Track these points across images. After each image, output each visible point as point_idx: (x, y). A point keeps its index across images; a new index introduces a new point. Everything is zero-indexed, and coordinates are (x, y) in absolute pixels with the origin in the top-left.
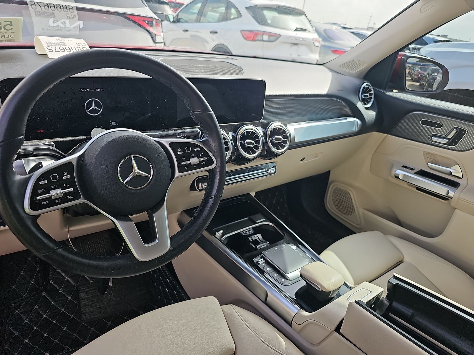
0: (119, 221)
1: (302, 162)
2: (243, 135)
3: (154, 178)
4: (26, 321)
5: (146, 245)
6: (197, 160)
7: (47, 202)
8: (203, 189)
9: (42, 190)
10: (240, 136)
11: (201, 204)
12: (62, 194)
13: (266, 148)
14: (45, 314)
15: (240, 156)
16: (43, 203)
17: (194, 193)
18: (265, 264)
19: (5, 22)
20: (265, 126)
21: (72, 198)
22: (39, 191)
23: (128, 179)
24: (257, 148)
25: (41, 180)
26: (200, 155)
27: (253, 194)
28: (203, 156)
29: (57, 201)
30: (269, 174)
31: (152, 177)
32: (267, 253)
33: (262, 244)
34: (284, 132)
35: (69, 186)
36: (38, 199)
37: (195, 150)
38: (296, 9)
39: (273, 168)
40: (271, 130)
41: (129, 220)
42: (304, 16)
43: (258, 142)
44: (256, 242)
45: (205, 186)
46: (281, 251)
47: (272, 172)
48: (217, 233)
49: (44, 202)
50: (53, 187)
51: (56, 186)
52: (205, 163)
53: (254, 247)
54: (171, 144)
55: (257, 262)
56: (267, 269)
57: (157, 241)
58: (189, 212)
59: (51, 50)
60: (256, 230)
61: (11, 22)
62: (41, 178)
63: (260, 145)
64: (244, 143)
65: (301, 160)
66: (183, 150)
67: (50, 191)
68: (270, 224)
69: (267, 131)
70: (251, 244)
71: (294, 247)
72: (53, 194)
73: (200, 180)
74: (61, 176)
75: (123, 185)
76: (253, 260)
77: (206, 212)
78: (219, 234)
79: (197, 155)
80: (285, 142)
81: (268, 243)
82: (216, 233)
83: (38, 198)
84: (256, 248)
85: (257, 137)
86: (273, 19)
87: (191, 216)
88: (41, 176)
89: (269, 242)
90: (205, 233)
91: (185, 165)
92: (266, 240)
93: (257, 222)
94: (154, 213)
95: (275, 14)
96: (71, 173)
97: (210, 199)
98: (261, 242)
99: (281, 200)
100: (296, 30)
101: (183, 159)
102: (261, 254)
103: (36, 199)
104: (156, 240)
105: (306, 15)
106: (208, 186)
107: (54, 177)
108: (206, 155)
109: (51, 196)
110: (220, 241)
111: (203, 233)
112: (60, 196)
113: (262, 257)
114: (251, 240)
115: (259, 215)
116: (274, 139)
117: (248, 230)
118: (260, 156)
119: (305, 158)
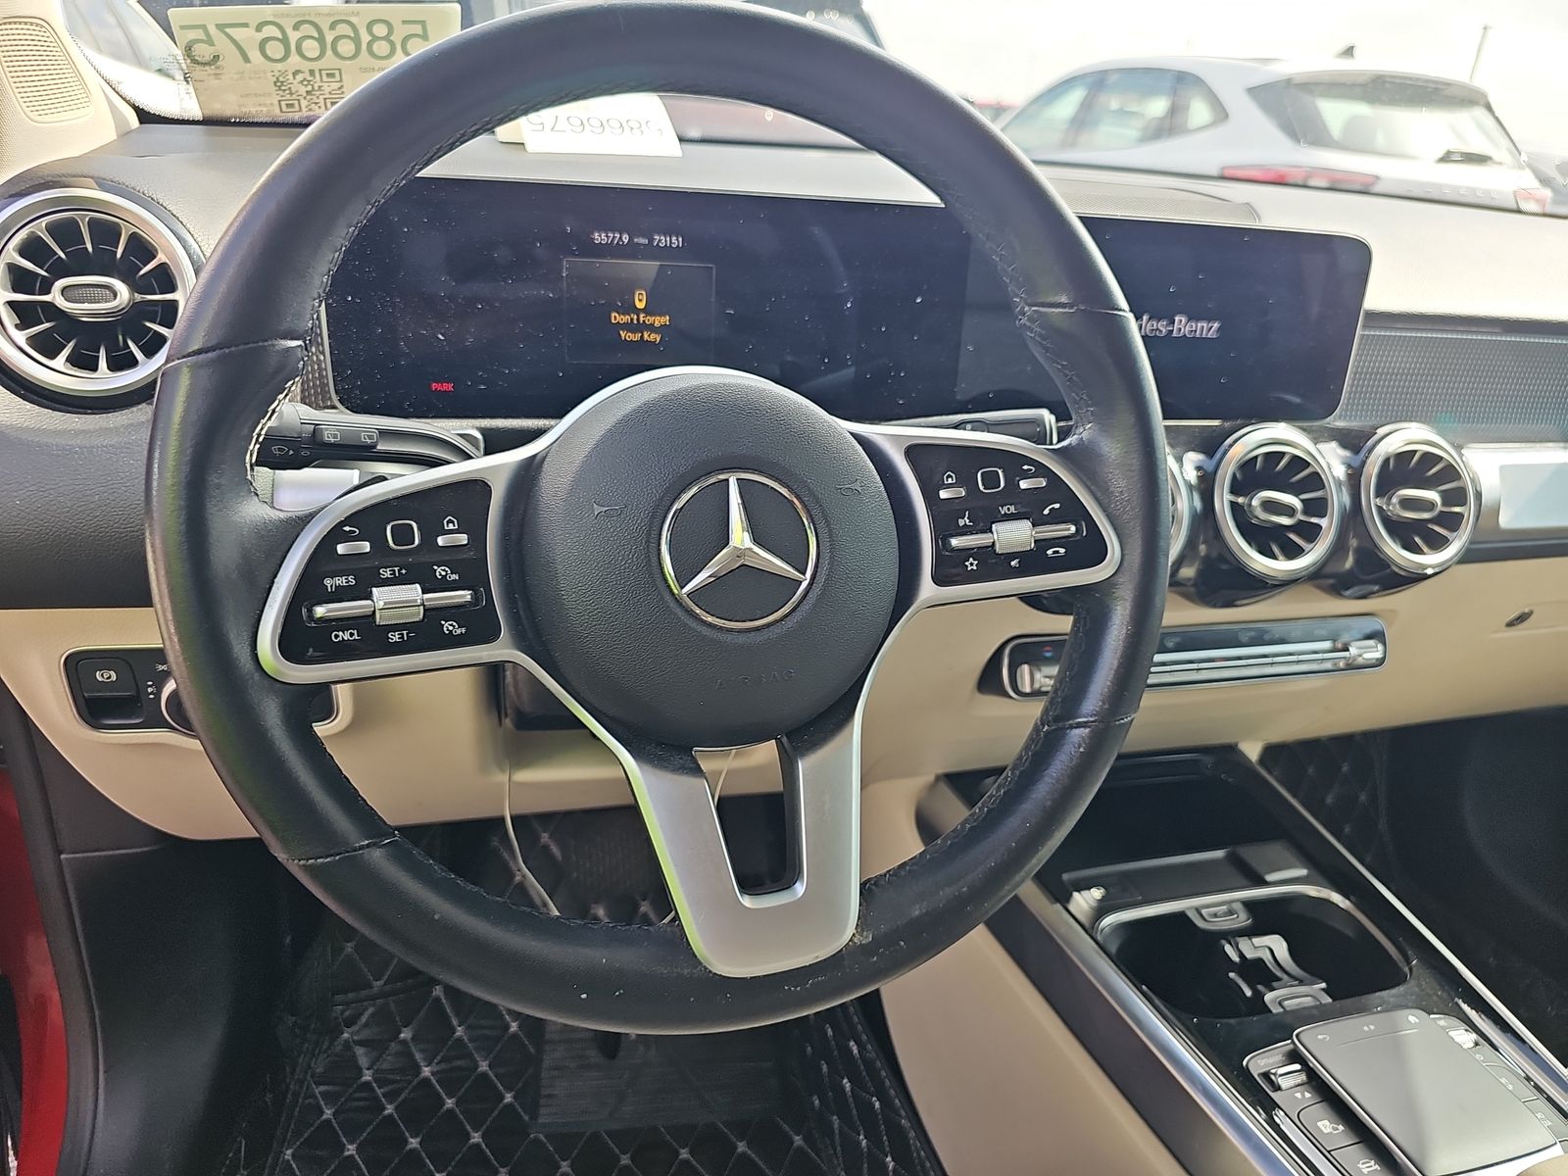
0: (647, 768)
1: (1514, 632)
2: (1248, 465)
3: (816, 590)
4: (367, 1076)
5: (747, 901)
6: (1029, 532)
7: (352, 635)
8: (1036, 693)
9: (341, 581)
10: (1234, 476)
11: (1027, 747)
12: (422, 607)
13: (1354, 543)
14: (426, 1066)
15: (1226, 562)
16: (337, 636)
17: (993, 707)
18: (1308, 1095)
19: (404, 22)
20: (1355, 442)
21: (459, 632)
22: (328, 582)
23: (702, 577)
24: (1311, 533)
25: (348, 538)
26: (1046, 512)
27: (1252, 751)
28: (1056, 518)
29: (395, 637)
30: (1352, 666)
31: (811, 584)
32: (1317, 1040)
33: (1293, 989)
34: (1451, 473)
35: (455, 577)
36: (318, 616)
37: (1024, 484)
38: (1448, 84)
39: (1371, 642)
40: (1387, 461)
41: (691, 769)
42: (1480, 112)
43: (1317, 507)
44: (1260, 973)
45: (1045, 677)
46: (1395, 1048)
47: (1366, 656)
48: (1076, 894)
49: (341, 633)
50: (386, 573)
51: (404, 571)
52: (1062, 550)
53: (1249, 993)
54: (915, 452)
55: (1266, 1075)
56: (1320, 1124)
57: (800, 888)
58: (965, 783)
59: (540, 127)
60: (1266, 917)
61: (423, 23)
62: (347, 529)
63: (1323, 522)
64: (1250, 505)
65: (1510, 624)
66: (966, 480)
67: (374, 589)
68: (1337, 898)
69: (1364, 463)
70: (1232, 975)
71: (1465, 1038)
72: (381, 604)
73: (1027, 650)
74: (432, 530)
75: (677, 600)
76: (1244, 1063)
77: (1043, 790)
78: (1084, 901)
79: (1030, 509)
80: (1453, 522)
81: (1323, 989)
82: (1071, 895)
83: (320, 611)
84: (1258, 1006)
85: (1316, 481)
86: (1352, 124)
87: (971, 803)
88: (350, 520)
89: (1323, 985)
90: (1030, 893)
91: (967, 552)
92: (1312, 974)
93: (1269, 878)
94: (803, 755)
95: (1361, 109)
96: (475, 527)
97: (1072, 727)
98: (1285, 977)
99: (1363, 798)
100: (1446, 158)
101: (961, 522)
102: (1291, 1038)
103: (310, 611)
104: (798, 885)
105: (1489, 108)
106: (1060, 680)
107: (403, 535)
108: (1074, 511)
109: (374, 612)
110: (1092, 938)
111: (1020, 888)
112: (413, 615)
113: (1294, 1056)
114: (1236, 958)
115: (1276, 850)
116: (1394, 500)
117: (1224, 908)
118: (1316, 577)
119: (1530, 614)
